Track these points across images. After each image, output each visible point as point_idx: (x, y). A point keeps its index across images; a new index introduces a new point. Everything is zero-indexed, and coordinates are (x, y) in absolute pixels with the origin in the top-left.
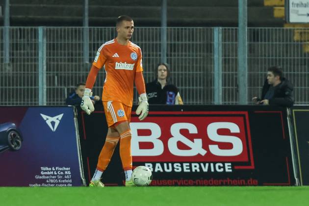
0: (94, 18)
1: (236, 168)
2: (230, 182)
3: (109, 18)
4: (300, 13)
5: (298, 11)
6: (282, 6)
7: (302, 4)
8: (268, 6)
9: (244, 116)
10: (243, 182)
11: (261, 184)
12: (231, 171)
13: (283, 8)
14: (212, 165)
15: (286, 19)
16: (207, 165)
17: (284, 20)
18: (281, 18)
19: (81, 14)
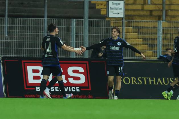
0: (11, 13)
1: (82, 89)
2: (79, 97)
3: (18, 14)
4: (114, 13)
5: (113, 11)
6: (105, 9)
7: (115, 8)
8: (98, 9)
9: (86, 64)
10: (85, 97)
11: (94, 97)
12: (79, 91)
13: (106, 10)
14: (70, 88)
15: (107, 15)
16: (67, 88)
17: (106, 16)
18: (104, 15)
19: (4, 11)
